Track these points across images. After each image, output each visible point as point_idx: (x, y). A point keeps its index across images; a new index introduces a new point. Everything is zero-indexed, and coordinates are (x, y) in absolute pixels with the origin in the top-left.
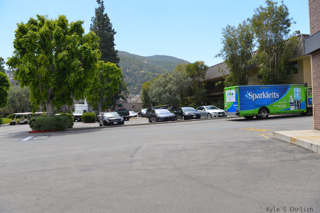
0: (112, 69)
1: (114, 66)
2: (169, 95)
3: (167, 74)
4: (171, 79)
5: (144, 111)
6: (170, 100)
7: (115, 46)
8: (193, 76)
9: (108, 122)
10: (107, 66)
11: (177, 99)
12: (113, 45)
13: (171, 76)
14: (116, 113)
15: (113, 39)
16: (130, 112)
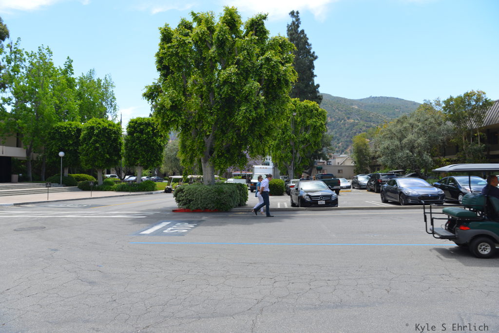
0: (312, 111)
1: (314, 105)
2: (411, 154)
3: (405, 118)
4: (412, 126)
5: (363, 179)
6: (411, 162)
7: (315, 77)
8: (456, 119)
9: (308, 200)
10: (304, 106)
11: (424, 160)
12: (312, 75)
13: (411, 121)
14: (322, 183)
15: (313, 67)
16: (341, 180)
